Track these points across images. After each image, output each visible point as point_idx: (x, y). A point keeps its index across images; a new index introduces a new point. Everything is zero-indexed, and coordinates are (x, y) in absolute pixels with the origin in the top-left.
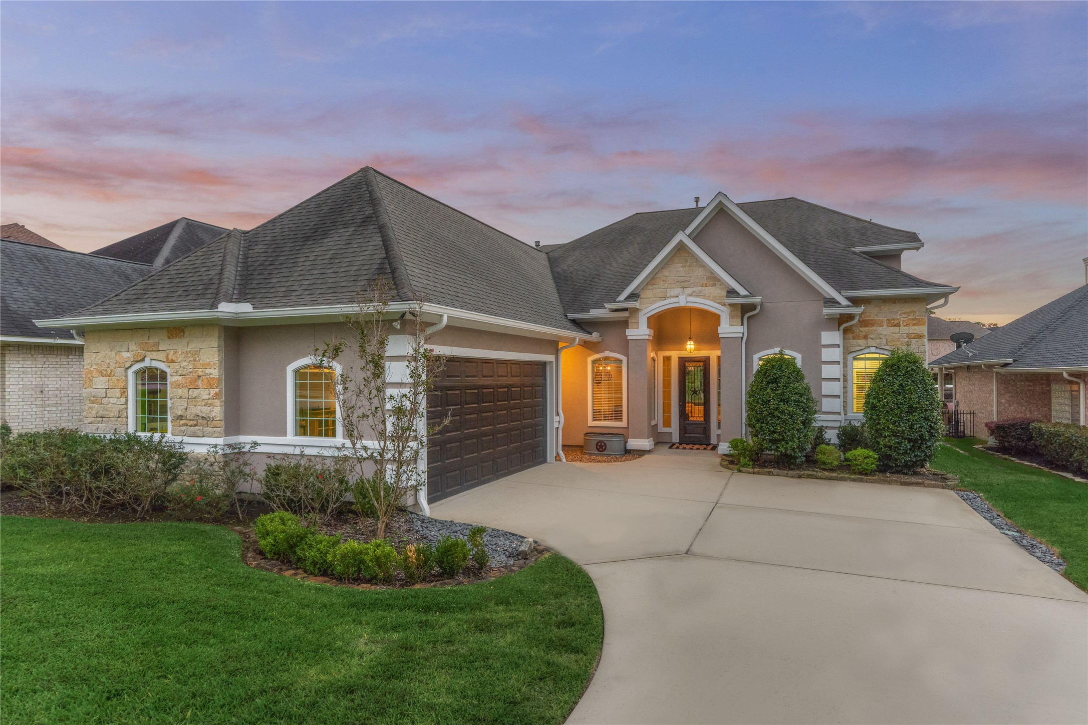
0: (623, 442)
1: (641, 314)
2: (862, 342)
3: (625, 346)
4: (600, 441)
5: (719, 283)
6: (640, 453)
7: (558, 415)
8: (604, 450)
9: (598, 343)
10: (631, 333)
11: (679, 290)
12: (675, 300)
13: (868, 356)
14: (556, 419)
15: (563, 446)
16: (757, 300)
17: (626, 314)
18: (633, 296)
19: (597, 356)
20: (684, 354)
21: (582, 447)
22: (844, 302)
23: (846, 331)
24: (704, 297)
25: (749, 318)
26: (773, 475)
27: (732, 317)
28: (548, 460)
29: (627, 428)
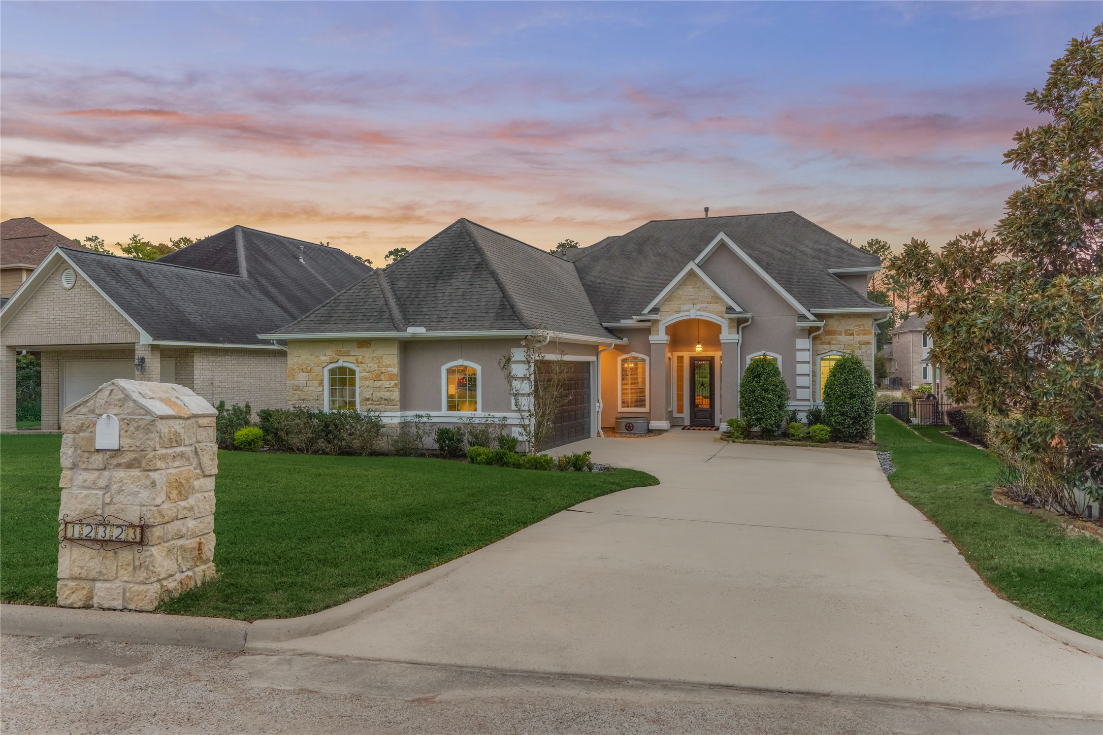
0: (646, 424)
1: (661, 324)
2: (826, 347)
3: (648, 348)
4: (629, 423)
5: (720, 301)
6: (660, 432)
7: (598, 402)
8: (632, 430)
9: (626, 345)
10: (653, 339)
11: (691, 306)
12: (687, 313)
13: (831, 357)
14: (598, 405)
15: (602, 428)
16: (748, 315)
17: (649, 324)
18: (655, 310)
19: (625, 356)
20: (694, 354)
21: (614, 428)
22: (812, 318)
23: (815, 338)
24: (710, 312)
25: (743, 328)
26: (757, 444)
27: (730, 327)
28: (591, 436)
29: (650, 413)
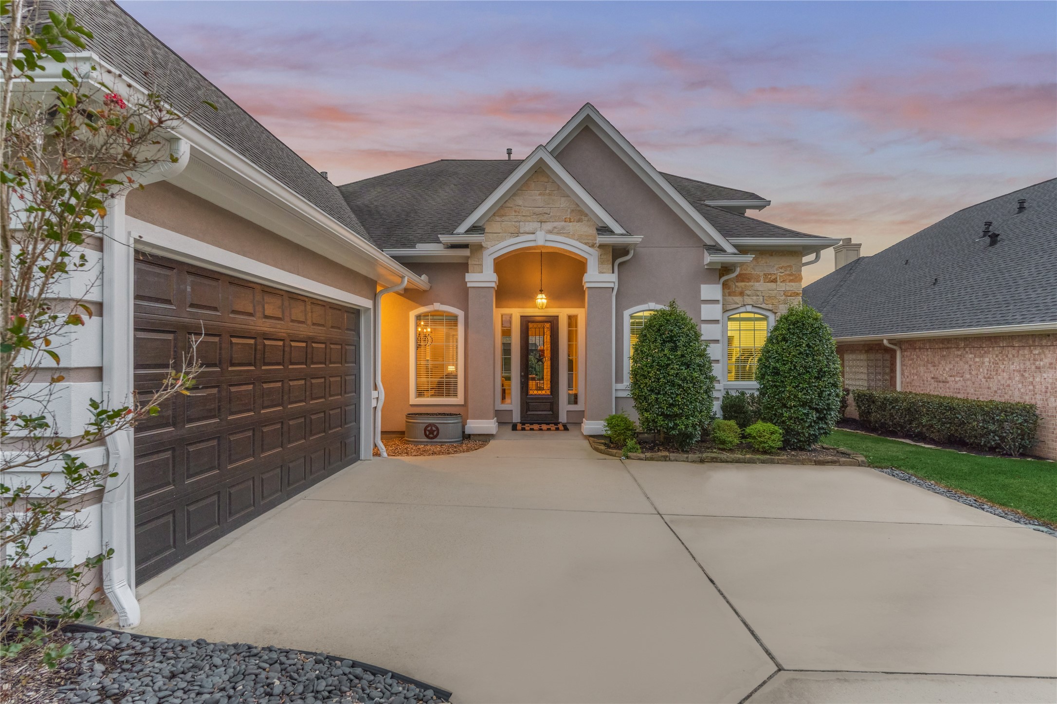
0: (460, 425)
1: (486, 253)
2: (738, 299)
3: (463, 296)
4: (430, 425)
5: (586, 219)
6: (485, 438)
7: (376, 388)
8: (435, 437)
9: (425, 291)
10: (473, 279)
11: (536, 225)
12: (531, 237)
13: (743, 315)
14: (375, 394)
16: (637, 239)
17: (466, 252)
18: (475, 229)
19: (423, 310)
20: (529, 311)
21: (403, 433)
22: (730, 249)
23: (725, 285)
24: (567, 235)
25: (620, 265)
26: (670, 460)
27: (601, 262)
28: (362, 457)
29: (465, 405)
